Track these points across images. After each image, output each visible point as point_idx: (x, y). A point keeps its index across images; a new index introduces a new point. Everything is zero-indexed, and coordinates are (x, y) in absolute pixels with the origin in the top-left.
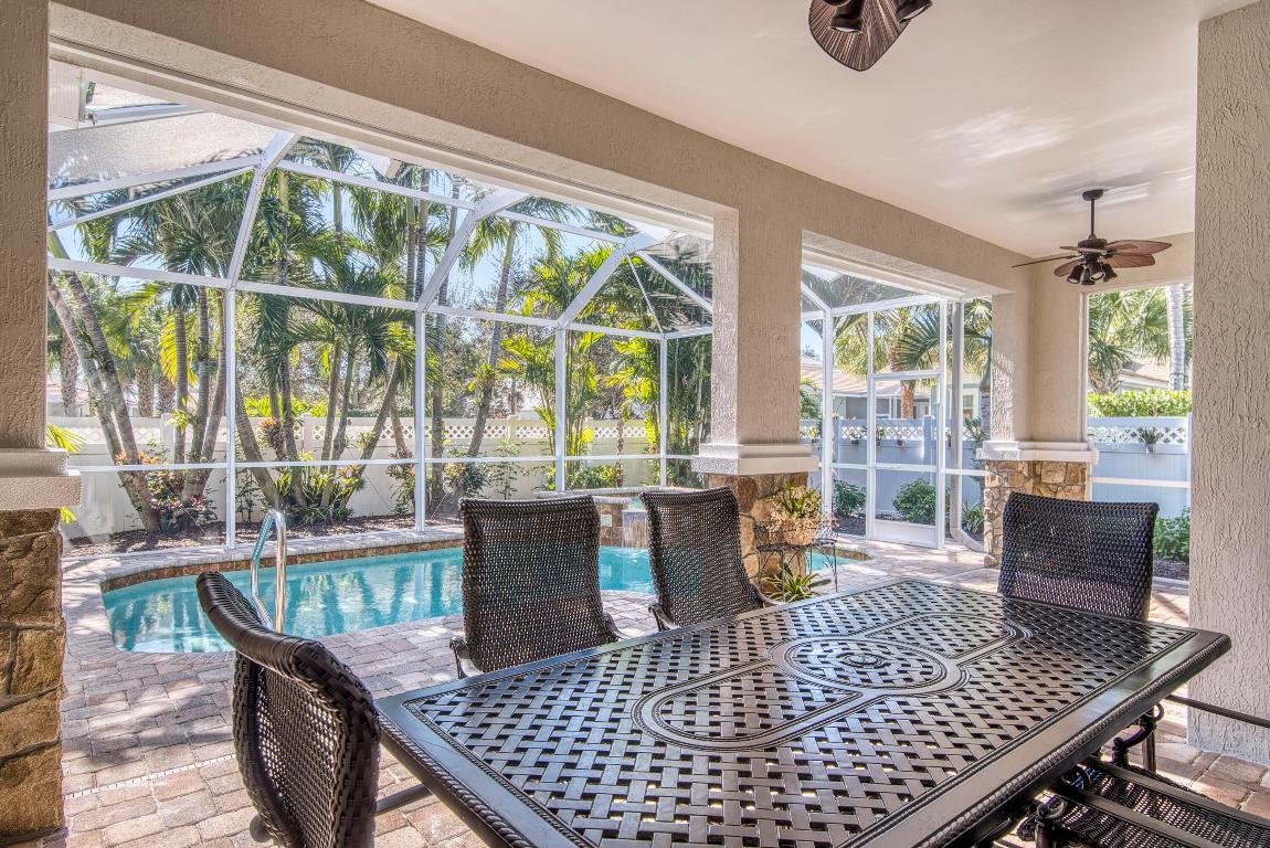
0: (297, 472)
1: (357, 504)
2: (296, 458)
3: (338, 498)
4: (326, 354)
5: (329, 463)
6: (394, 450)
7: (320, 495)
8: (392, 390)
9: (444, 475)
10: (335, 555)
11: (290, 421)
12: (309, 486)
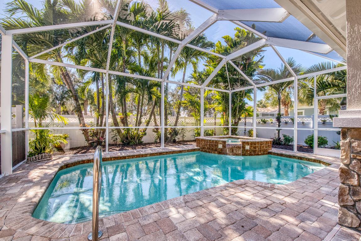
0: (128, 130)
1: (145, 139)
2: (128, 126)
3: (139, 138)
4: (137, 98)
5: (137, 127)
6: (154, 125)
7: (135, 137)
8: (154, 108)
9: (167, 132)
10: (138, 156)
11: (126, 116)
12: (132, 135)
